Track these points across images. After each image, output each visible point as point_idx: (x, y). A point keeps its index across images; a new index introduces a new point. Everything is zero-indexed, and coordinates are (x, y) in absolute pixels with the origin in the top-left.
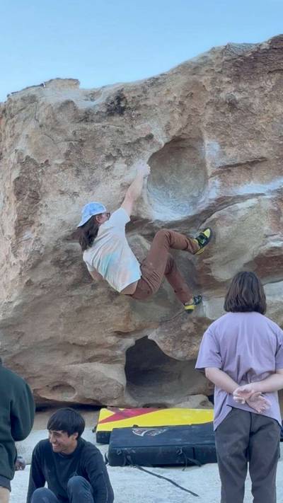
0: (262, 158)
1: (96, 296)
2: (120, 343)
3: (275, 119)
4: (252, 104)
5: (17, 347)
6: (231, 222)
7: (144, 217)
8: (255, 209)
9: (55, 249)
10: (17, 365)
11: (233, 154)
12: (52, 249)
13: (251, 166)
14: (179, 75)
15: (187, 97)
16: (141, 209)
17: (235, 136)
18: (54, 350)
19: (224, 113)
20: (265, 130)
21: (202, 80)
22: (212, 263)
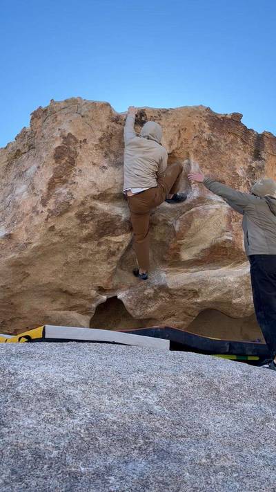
2: (97, 298)
5: (19, 286)
6: (204, 216)
8: (218, 211)
9: (83, 203)
10: (12, 304)
12: (80, 203)
18: (45, 295)
19: (203, 147)
22: (183, 244)
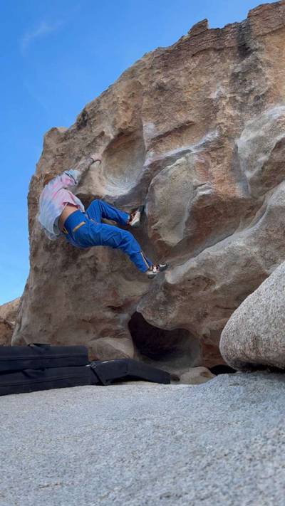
0: (189, 122)
1: (81, 275)
2: (117, 318)
3: (199, 89)
4: (178, 82)
6: (164, 183)
7: (94, 194)
8: (184, 166)
11: (163, 128)
13: (180, 133)
14: (122, 82)
15: (129, 97)
16: (91, 188)
17: (166, 112)
18: (77, 328)
19: (157, 98)
20: (191, 100)
21: (138, 80)
22: (159, 227)
